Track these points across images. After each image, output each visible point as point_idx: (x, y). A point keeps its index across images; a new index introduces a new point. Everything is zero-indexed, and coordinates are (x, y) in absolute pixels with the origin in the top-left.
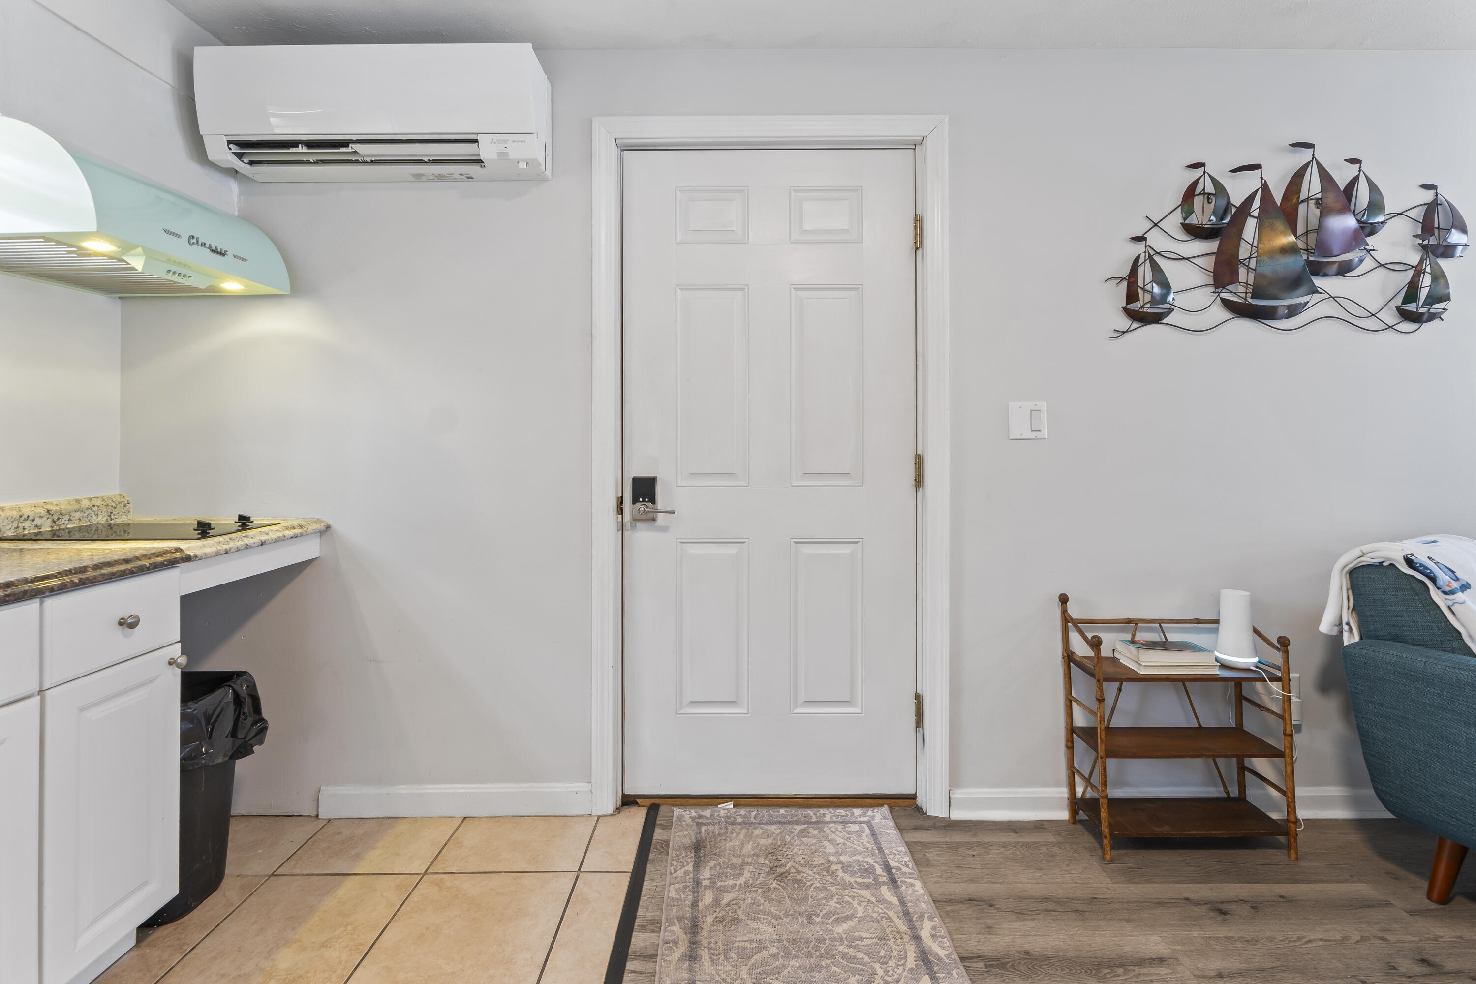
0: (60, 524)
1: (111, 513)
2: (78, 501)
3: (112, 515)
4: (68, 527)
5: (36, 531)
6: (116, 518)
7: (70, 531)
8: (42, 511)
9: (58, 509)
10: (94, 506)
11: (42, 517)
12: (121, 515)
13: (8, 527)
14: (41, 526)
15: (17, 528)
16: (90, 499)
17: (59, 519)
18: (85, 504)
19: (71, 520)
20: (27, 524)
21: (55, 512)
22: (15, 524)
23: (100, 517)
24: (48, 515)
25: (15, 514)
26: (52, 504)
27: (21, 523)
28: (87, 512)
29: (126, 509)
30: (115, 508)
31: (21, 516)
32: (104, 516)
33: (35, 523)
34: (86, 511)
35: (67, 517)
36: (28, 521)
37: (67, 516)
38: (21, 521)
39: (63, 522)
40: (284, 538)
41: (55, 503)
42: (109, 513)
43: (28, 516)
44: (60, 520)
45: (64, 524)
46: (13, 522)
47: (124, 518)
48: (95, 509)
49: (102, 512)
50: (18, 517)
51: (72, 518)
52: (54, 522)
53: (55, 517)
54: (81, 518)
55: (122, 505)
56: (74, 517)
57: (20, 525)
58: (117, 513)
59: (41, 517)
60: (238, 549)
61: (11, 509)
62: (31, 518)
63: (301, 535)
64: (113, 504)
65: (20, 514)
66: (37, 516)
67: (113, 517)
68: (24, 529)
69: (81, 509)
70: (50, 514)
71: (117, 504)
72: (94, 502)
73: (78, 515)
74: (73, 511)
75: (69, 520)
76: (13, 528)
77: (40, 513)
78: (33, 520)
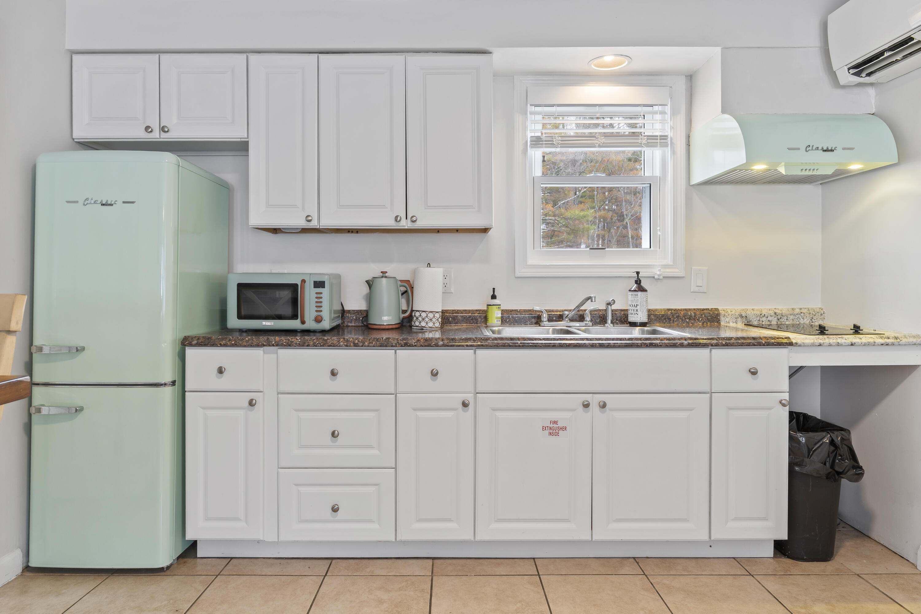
0: (782, 321)
1: (812, 318)
2: (793, 309)
3: (813, 319)
4: (786, 323)
5: (769, 323)
6: (815, 322)
7: (787, 326)
8: (772, 313)
9: (781, 312)
10: (801, 313)
11: (772, 316)
12: (819, 320)
13: (755, 319)
14: (771, 321)
15: (759, 320)
16: (801, 309)
17: (781, 318)
18: (797, 311)
19: (788, 320)
20: (764, 319)
21: (779, 314)
22: (758, 318)
23: (805, 320)
24: (775, 316)
25: (758, 313)
26: (778, 309)
27: (761, 318)
28: (797, 316)
29: (822, 317)
30: (815, 315)
31: (761, 315)
32: (808, 320)
33: (768, 319)
34: (796, 315)
35: (785, 318)
36: (764, 317)
37: (785, 317)
38: (761, 317)
39: (783, 320)
40: (874, 344)
41: (780, 309)
42: (811, 318)
43: (765, 315)
44: (782, 319)
45: (784, 321)
46: (757, 317)
47: (821, 322)
48: (802, 314)
49: (806, 317)
50: (759, 315)
51: (788, 319)
52: (778, 320)
53: (779, 317)
54: (794, 319)
55: (820, 314)
56: (790, 318)
57: (760, 319)
58: (816, 318)
59: (771, 316)
60: (830, 345)
61: (757, 310)
62: (766, 316)
63: (893, 344)
64: (814, 313)
65: (761, 313)
66: (769, 315)
67: (813, 321)
68: (762, 321)
69: (793, 314)
70: (776, 315)
71: (816, 313)
72: (803, 311)
73: (792, 317)
74: (789, 315)
75: (787, 319)
76: (757, 320)
77: (771, 314)
78: (767, 317)
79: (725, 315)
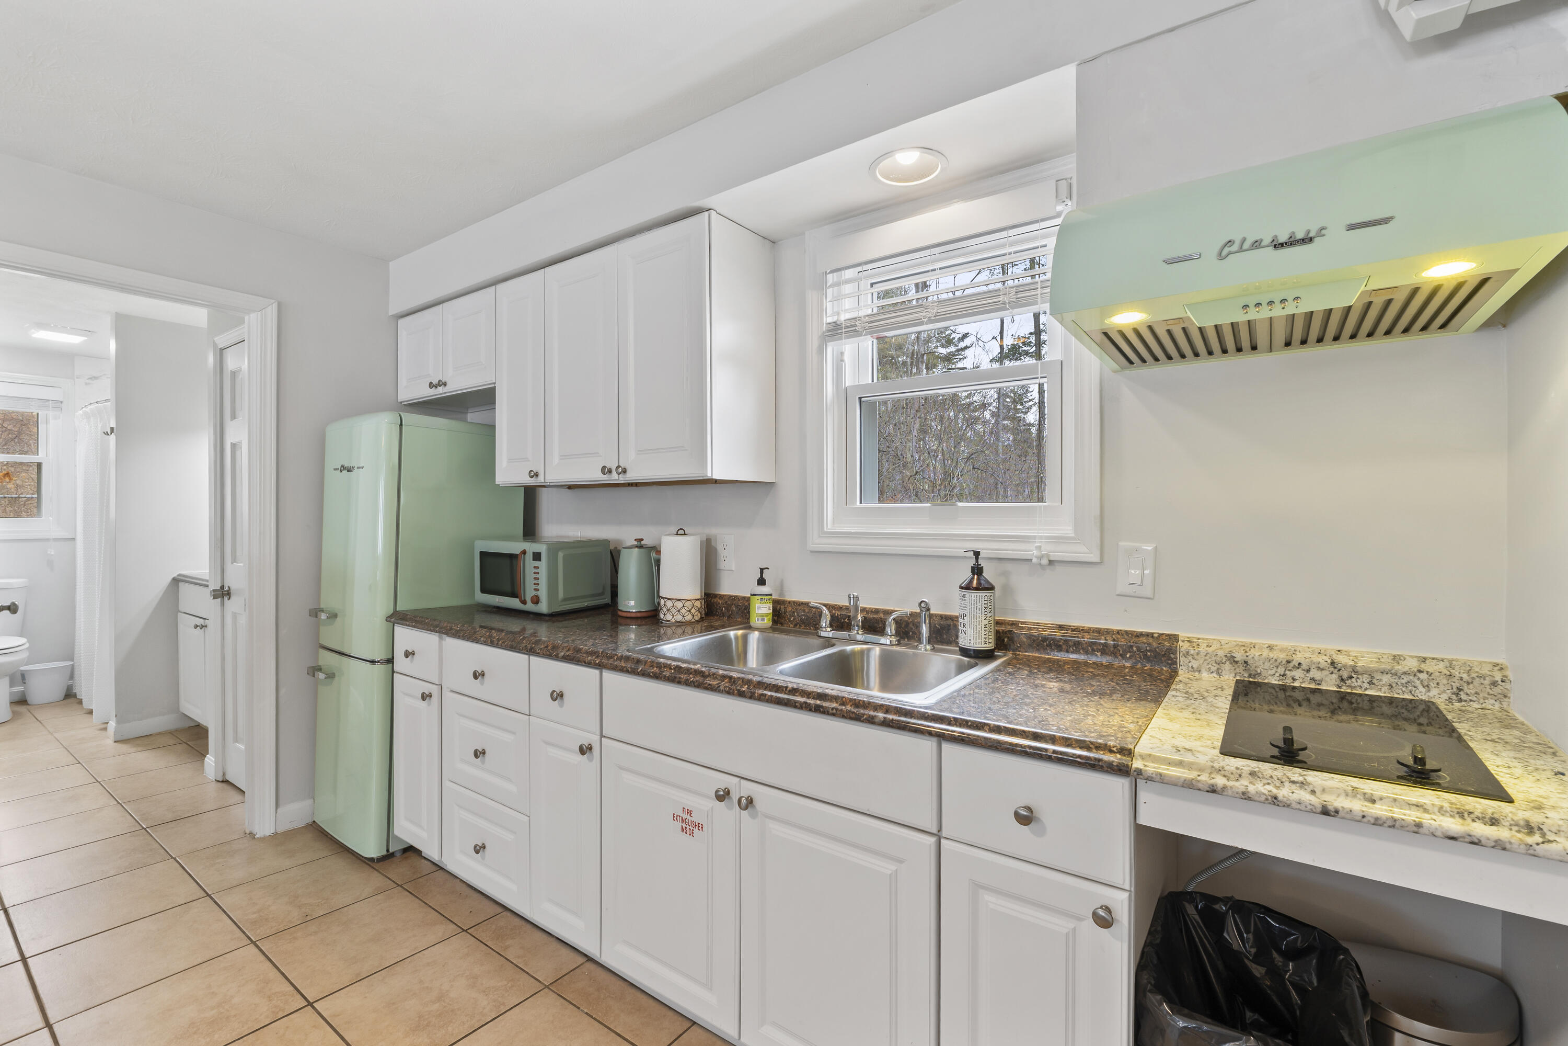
0: (1353, 685)
1: (1460, 689)
2: (1396, 658)
3: (1461, 693)
4: (1367, 692)
5: (1313, 686)
6: (1471, 700)
7: (1372, 699)
8: (1322, 661)
9: (1352, 663)
10: (1420, 671)
11: (1322, 670)
12: (1485, 698)
13: (1273, 672)
14: (1321, 681)
15: (1284, 675)
16: (1424, 660)
17: (1351, 677)
18: (1411, 664)
19: (1373, 684)
20: (1298, 674)
21: (1345, 666)
22: (1281, 670)
23: (1434, 692)
24: (1332, 669)
25: (1282, 656)
26: (1348, 653)
27: (1290, 670)
28: (1406, 679)
29: (1497, 690)
30: (1468, 683)
31: (1288, 662)
32: (1444, 692)
33: (1311, 675)
34: (1402, 676)
35: (1366, 678)
36: (1300, 670)
37: (1365, 676)
38: (1290, 669)
39: (1359, 683)
41: (1353, 654)
42: (1455, 690)
43: (1300, 664)
44: (1353, 680)
45: (1361, 687)
46: (1277, 667)
47: (1493, 705)
48: (1423, 676)
49: (1438, 684)
50: (1284, 662)
51: (1375, 681)
52: (1342, 680)
53: (1345, 675)
54: (1394, 685)
55: (1487, 682)
56: (1381, 680)
57: (1287, 672)
58: (1473, 692)
59: (1319, 668)
61: (1282, 650)
62: (1304, 666)
64: (1465, 676)
65: (1290, 658)
66: (1314, 666)
67: (1463, 696)
68: (1294, 679)
69: (1393, 672)
70: (1335, 668)
71: (1473, 678)
72: (1429, 667)
73: (1386, 679)
74: (1377, 671)
75: (1370, 683)
76: (1277, 674)
77: (1319, 663)
78: (1308, 671)
79: (1188, 652)
